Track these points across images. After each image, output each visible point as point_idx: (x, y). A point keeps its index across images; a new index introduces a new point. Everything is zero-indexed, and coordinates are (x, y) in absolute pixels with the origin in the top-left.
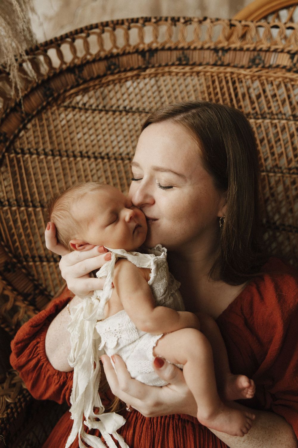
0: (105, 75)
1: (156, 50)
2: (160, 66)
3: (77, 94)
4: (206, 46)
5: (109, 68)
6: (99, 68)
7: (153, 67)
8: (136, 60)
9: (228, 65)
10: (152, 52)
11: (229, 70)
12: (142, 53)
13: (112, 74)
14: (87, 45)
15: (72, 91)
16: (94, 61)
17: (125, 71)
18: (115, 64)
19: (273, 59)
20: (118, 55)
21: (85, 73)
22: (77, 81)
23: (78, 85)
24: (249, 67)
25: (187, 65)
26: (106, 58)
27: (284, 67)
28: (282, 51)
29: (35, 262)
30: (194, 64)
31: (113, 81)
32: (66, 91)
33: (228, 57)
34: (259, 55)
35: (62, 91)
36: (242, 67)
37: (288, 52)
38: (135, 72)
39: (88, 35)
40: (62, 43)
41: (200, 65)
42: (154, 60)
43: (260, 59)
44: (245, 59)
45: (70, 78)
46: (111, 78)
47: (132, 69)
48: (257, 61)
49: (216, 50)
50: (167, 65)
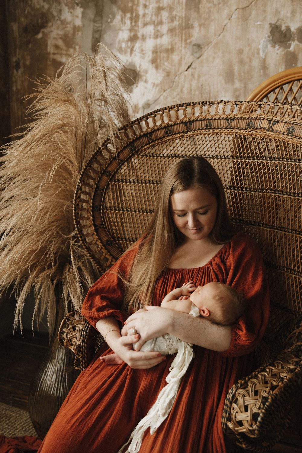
0: (164, 137)
1: (193, 121)
2: (195, 130)
3: (148, 148)
4: (221, 118)
5: (166, 133)
6: (161, 133)
7: (191, 131)
8: (182, 127)
9: (234, 128)
10: (191, 122)
11: (235, 131)
12: (186, 123)
13: (168, 136)
15: (146, 147)
16: (158, 129)
17: (175, 134)
18: (170, 130)
19: (258, 124)
20: (171, 125)
21: (153, 136)
22: (149, 141)
23: (149, 144)
24: (246, 129)
25: (210, 129)
26: (165, 127)
27: (265, 128)
28: (263, 119)
29: (123, 241)
30: (214, 128)
31: (169, 140)
32: (142, 147)
33: (234, 123)
34: (251, 122)
35: (140, 147)
36: (242, 129)
37: (267, 120)
38: (181, 134)
39: (155, 116)
40: (141, 121)
41: (218, 128)
42: (192, 127)
43: (252, 124)
44: (243, 124)
45: (145, 140)
46: (167, 138)
47: (179, 133)
48: (250, 125)
49: (227, 120)
50: (199, 129)
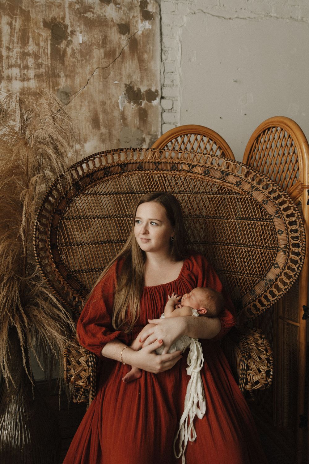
0: (104, 177)
1: (127, 163)
2: (130, 171)
3: (91, 187)
4: (150, 161)
5: (105, 174)
6: (100, 174)
7: (126, 172)
8: (118, 169)
9: (162, 170)
10: (125, 165)
11: (162, 172)
12: (121, 166)
13: (107, 176)
14: (94, 163)
15: (89, 186)
16: (99, 170)
17: (113, 174)
18: (108, 172)
19: (181, 167)
20: (109, 167)
21: (94, 176)
22: (91, 181)
23: (92, 183)
24: (171, 171)
25: (142, 170)
26: (104, 169)
27: (187, 171)
28: (185, 164)
29: (79, 273)
30: (146, 170)
31: (108, 179)
32: (86, 186)
33: (161, 166)
34: (174, 165)
35: (84, 186)
36: (168, 171)
37: (188, 164)
38: (118, 175)
39: (95, 159)
40: (83, 163)
41: (148, 170)
42: (126, 169)
43: (175, 167)
44: (169, 167)
45: (88, 180)
46: (107, 178)
47: (117, 174)
48: (174, 168)
49: (155, 163)
50: (133, 171)
